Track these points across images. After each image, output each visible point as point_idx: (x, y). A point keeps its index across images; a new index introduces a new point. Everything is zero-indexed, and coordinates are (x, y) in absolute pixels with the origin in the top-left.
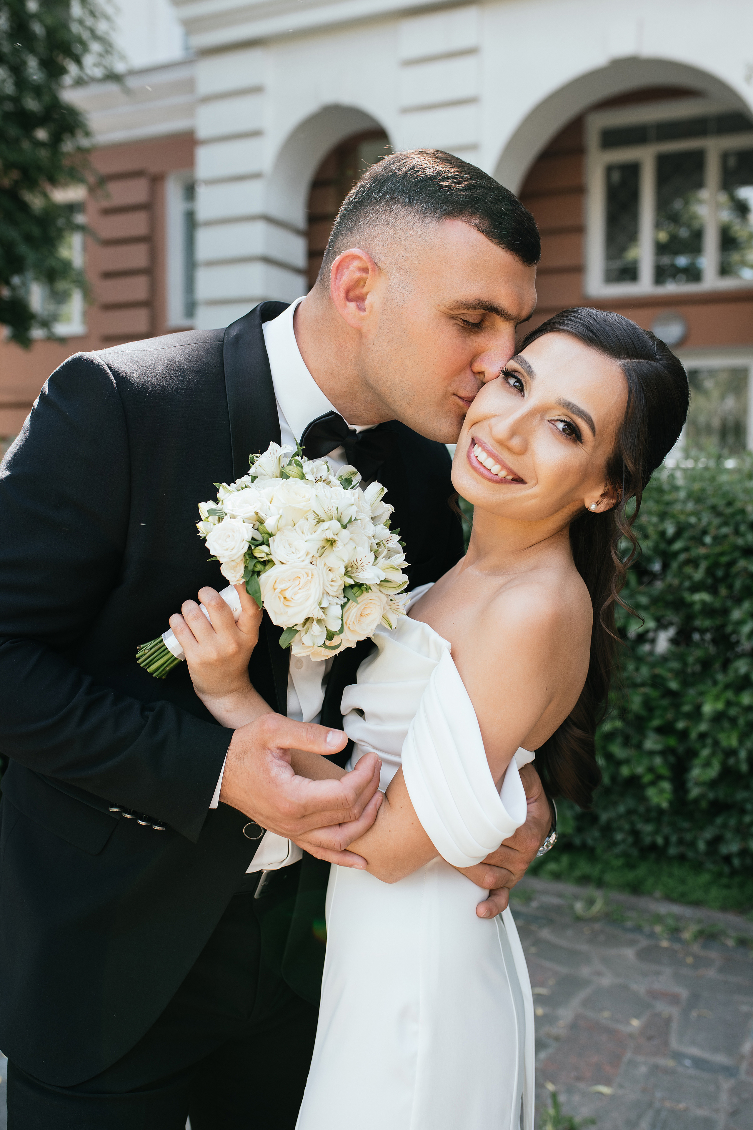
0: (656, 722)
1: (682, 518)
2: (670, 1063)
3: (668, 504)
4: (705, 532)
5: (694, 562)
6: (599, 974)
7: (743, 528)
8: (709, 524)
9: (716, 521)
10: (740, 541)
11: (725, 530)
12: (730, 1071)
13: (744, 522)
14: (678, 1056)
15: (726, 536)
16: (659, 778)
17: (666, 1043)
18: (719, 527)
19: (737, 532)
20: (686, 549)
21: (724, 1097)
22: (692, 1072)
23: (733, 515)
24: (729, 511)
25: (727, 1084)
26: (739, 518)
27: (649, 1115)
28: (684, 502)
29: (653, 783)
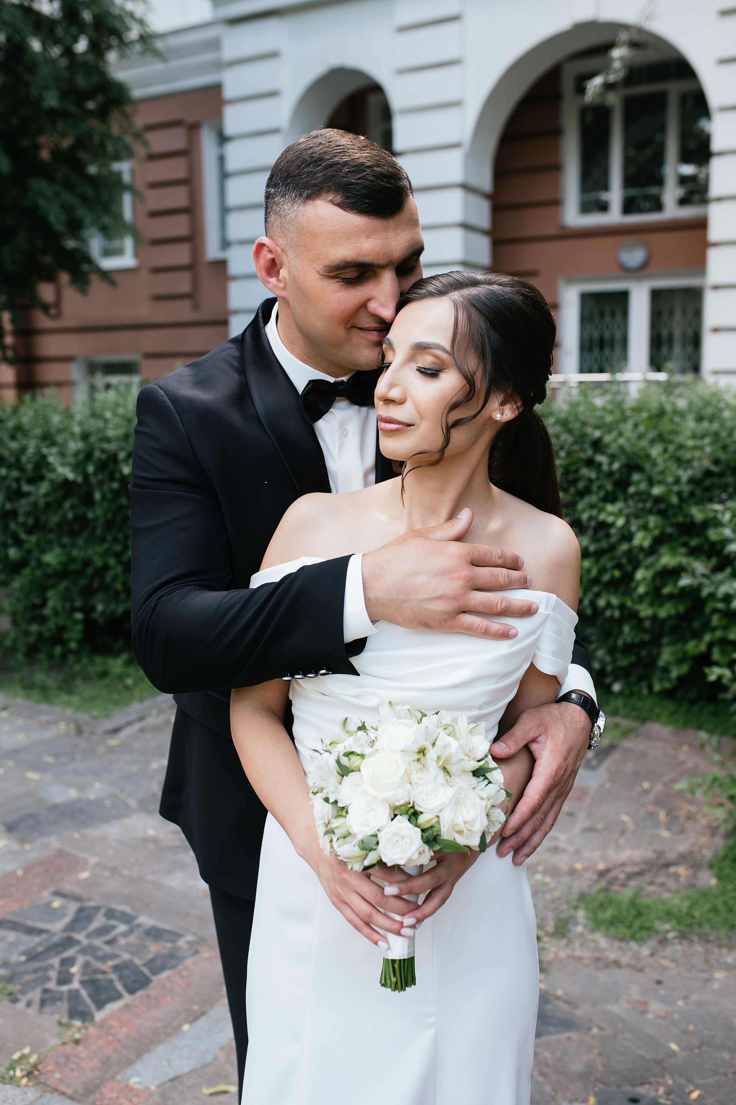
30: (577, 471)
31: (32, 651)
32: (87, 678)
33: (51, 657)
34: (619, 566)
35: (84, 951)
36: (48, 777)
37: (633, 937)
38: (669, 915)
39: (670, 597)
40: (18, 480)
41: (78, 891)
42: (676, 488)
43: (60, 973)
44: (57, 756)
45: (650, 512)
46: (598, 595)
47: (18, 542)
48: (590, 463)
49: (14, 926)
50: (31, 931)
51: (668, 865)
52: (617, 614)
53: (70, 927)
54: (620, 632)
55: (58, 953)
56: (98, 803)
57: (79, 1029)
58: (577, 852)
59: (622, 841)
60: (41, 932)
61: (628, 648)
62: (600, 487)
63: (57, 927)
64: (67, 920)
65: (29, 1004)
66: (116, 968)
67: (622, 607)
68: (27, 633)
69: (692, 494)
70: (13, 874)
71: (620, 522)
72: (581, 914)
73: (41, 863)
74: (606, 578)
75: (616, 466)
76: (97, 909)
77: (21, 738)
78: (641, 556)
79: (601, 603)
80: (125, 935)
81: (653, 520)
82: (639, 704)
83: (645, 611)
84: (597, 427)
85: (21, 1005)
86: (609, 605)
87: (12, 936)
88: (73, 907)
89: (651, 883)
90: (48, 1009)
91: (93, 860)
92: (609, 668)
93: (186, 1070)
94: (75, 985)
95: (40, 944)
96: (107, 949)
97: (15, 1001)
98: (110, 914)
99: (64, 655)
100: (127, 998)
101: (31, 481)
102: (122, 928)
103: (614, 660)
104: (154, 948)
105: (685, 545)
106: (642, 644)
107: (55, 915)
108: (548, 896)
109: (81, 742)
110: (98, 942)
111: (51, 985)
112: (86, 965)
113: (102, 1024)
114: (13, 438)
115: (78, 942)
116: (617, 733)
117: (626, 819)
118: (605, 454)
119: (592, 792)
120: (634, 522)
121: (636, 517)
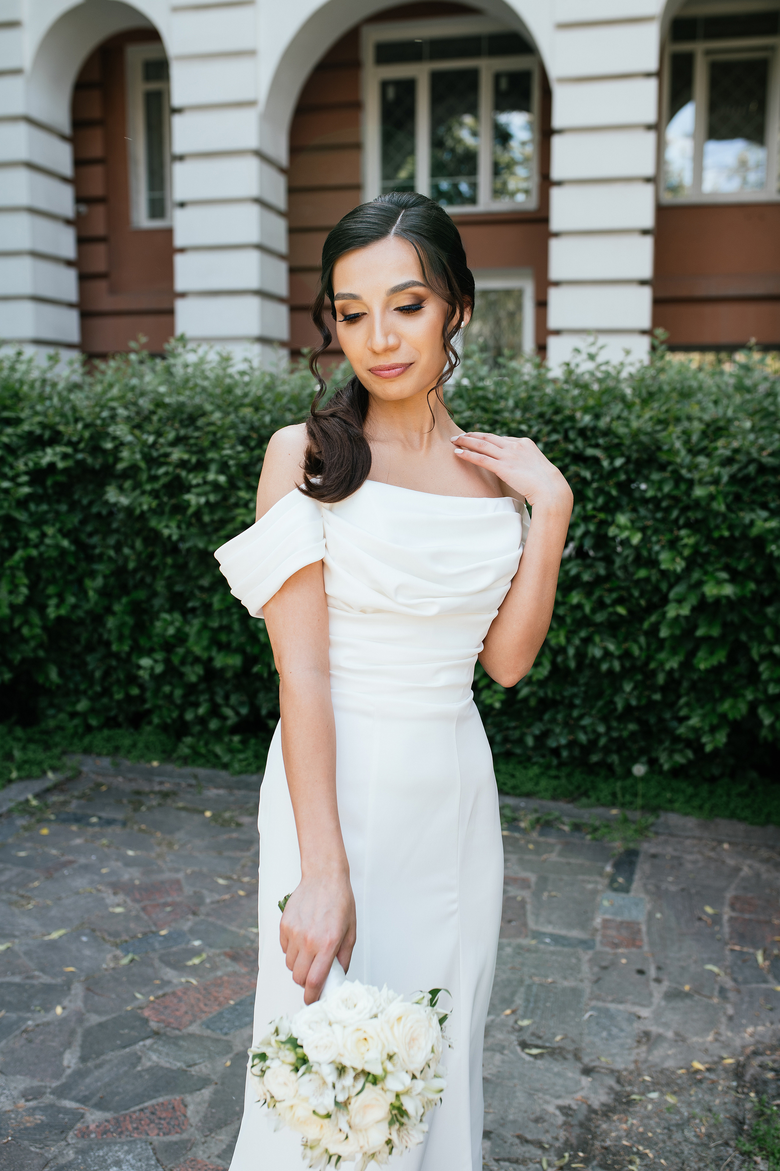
1: (513, 425)
2: (532, 942)
3: (497, 412)
7: (572, 435)
8: (539, 431)
9: (546, 429)
10: (571, 447)
11: (555, 437)
12: (587, 944)
13: (573, 428)
14: (537, 935)
15: (556, 442)
17: (525, 925)
18: (549, 434)
19: (566, 438)
21: (585, 968)
22: (552, 948)
23: (562, 422)
24: (558, 418)
25: (586, 956)
26: (568, 425)
27: (522, 990)
28: (512, 411)
52: (617, 665)
54: (618, 690)
71: (636, 539)
75: (619, 462)
78: (664, 586)
79: (598, 653)
105: (727, 568)
106: (650, 706)
116: (629, 832)
117: (715, 969)
118: (597, 446)
119: (644, 928)
120: (654, 539)
121: (656, 531)
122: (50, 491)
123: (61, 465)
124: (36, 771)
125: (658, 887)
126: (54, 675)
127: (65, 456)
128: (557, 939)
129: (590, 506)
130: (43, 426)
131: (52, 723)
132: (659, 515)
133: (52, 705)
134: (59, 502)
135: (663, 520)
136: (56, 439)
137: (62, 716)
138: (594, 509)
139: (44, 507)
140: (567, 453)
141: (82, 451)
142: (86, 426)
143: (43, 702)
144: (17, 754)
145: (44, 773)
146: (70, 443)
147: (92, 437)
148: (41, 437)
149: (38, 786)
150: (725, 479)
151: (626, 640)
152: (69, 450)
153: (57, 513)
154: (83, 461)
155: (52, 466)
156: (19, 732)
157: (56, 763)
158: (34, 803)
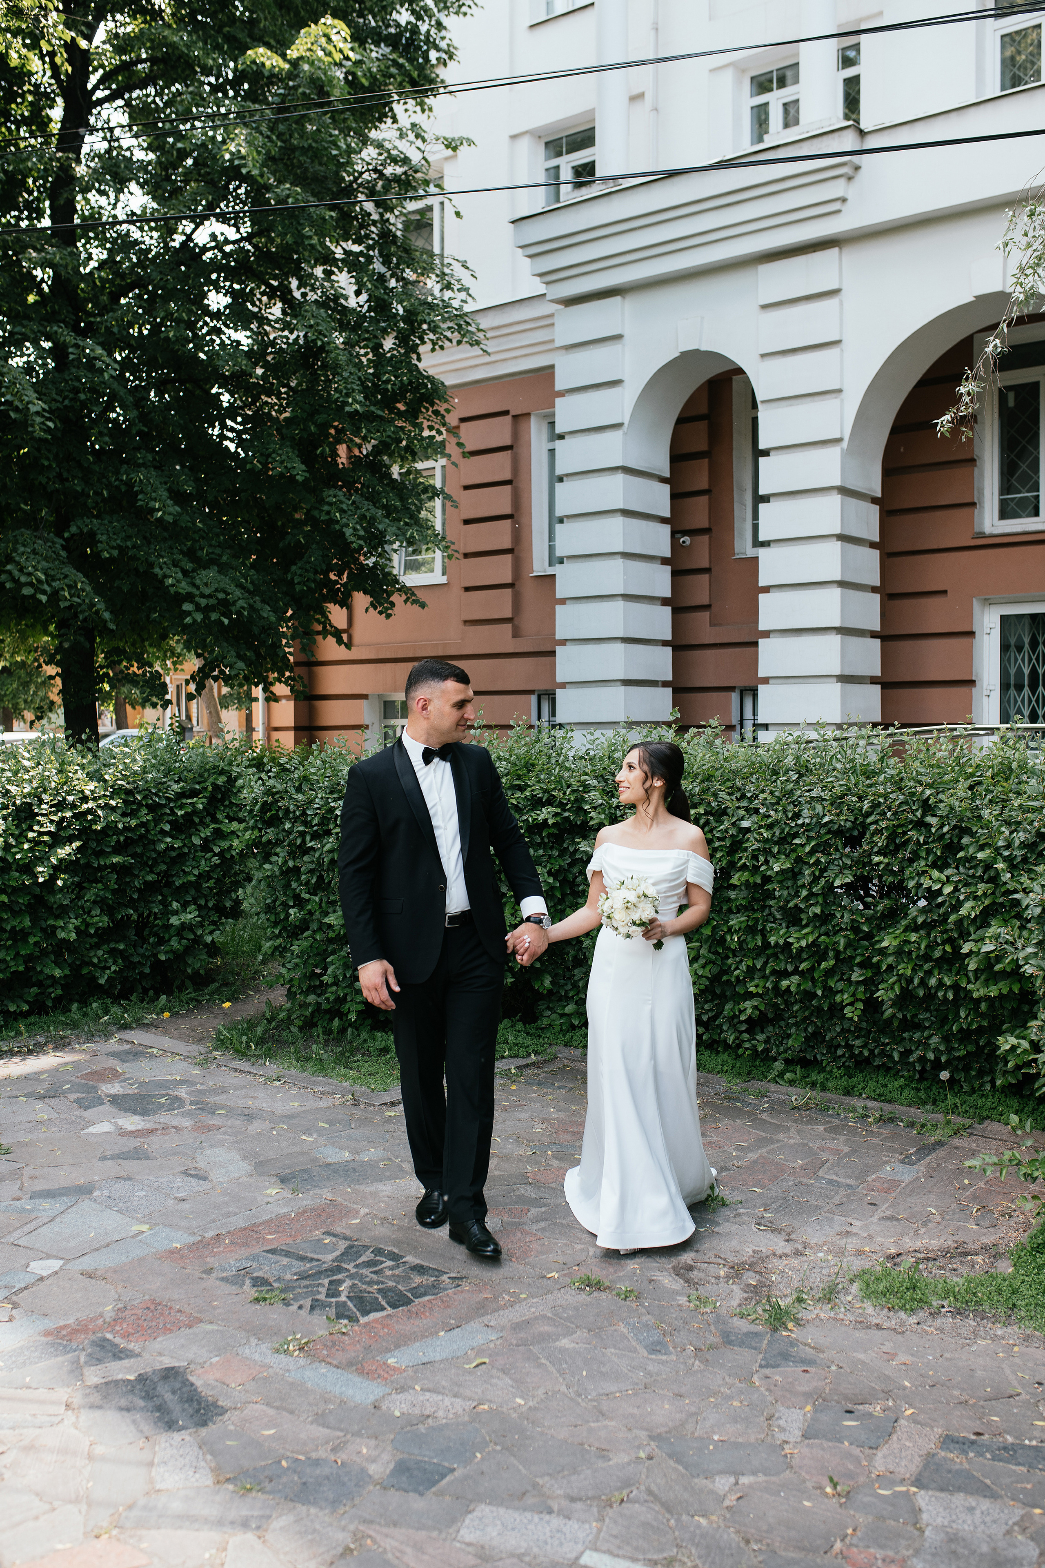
0: (858, 960)
2: (812, 1181)
4: (889, 809)
5: (879, 832)
6: (790, 1138)
12: (851, 1187)
14: (819, 1178)
16: (857, 1000)
17: (815, 1172)
20: (876, 822)
25: (845, 1192)
29: (851, 1004)
30: (905, 833)
31: (308, 1025)
32: (367, 1053)
33: (328, 1032)
34: (950, 941)
35: (351, 1277)
36: (322, 1140)
37: (903, 1308)
38: (948, 1292)
39: (1004, 974)
40: (302, 834)
41: (348, 1233)
42: (1006, 853)
43: (328, 1289)
44: (331, 1123)
45: (981, 878)
46: (929, 973)
47: (300, 902)
48: (920, 824)
49: (288, 1254)
50: (302, 1258)
51: (966, 1254)
52: (950, 995)
53: (341, 1258)
54: (957, 1015)
55: (328, 1276)
56: (372, 1165)
57: (346, 1326)
58: (870, 1237)
59: (923, 1230)
60: (312, 1260)
61: (965, 1035)
62: (929, 852)
63: (328, 1258)
64: (338, 1253)
65: (300, 1307)
66: (380, 1291)
67: (956, 987)
68: (304, 1005)
69: (1025, 860)
70: (285, 1215)
71: (947, 890)
72: (855, 1288)
73: (313, 1209)
74: (937, 954)
75: (946, 829)
76: (366, 1247)
77: (295, 1105)
78: (972, 930)
79: (933, 982)
80: (391, 1268)
81: (982, 888)
82: (980, 1102)
83: (978, 990)
84: (930, 786)
85: (294, 1308)
86: (941, 984)
87: (285, 1261)
88: (343, 1245)
89: (941, 1268)
90: (317, 1312)
91: (365, 1210)
92: (943, 1059)
93: (438, 1358)
94: (343, 1298)
95: (311, 1269)
96: (374, 1277)
97: (288, 1305)
98: (378, 1252)
99: (342, 1031)
100: (390, 1311)
101: (315, 836)
102: (390, 1263)
103: (950, 1050)
104: (417, 1280)
106: (980, 1030)
107: (326, 1249)
108: (825, 1272)
109: (357, 1112)
110: (365, 1271)
111: (322, 1297)
112: (353, 1286)
113: (366, 1324)
114: (299, 790)
115: (348, 1270)
116: (949, 1131)
117: (934, 1211)
118: (935, 816)
119: (903, 1185)
120: (962, 890)
121: (966, 885)
122: (546, 840)
123: (550, 822)
124: (522, 1052)
125: (939, 1165)
126: (547, 983)
127: (556, 815)
128: (830, 1182)
129: (923, 863)
130: (545, 791)
131: (546, 1022)
132: (971, 872)
133: (548, 1008)
134: (552, 848)
135: (973, 876)
136: (550, 802)
137: (554, 1016)
138: (927, 865)
139: (541, 852)
140: (911, 821)
141: (569, 810)
142: (574, 791)
143: (542, 1005)
144: (511, 1038)
145: (529, 1055)
146: (562, 805)
147: (576, 800)
148: (541, 798)
149: (521, 1062)
150: (1017, 843)
151: (957, 974)
152: (559, 810)
153: (550, 857)
154: (568, 817)
155: (546, 820)
156: (520, 1026)
157: (540, 1049)
158: (513, 1071)
